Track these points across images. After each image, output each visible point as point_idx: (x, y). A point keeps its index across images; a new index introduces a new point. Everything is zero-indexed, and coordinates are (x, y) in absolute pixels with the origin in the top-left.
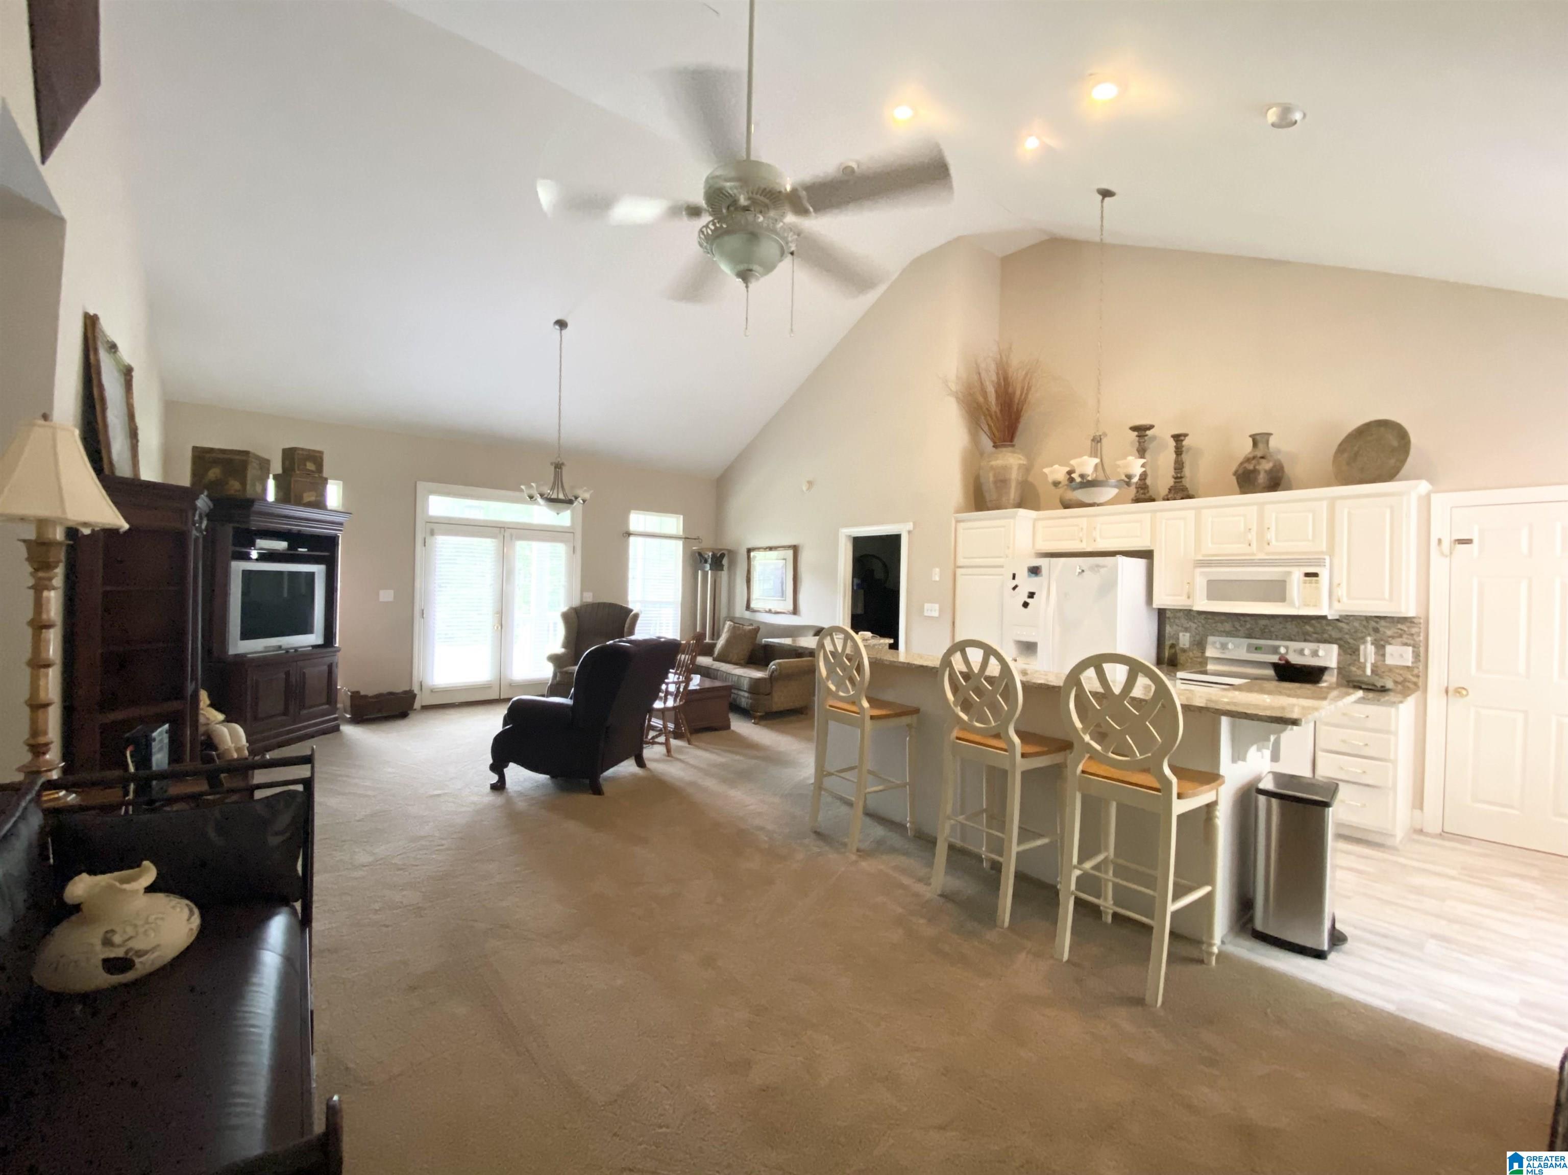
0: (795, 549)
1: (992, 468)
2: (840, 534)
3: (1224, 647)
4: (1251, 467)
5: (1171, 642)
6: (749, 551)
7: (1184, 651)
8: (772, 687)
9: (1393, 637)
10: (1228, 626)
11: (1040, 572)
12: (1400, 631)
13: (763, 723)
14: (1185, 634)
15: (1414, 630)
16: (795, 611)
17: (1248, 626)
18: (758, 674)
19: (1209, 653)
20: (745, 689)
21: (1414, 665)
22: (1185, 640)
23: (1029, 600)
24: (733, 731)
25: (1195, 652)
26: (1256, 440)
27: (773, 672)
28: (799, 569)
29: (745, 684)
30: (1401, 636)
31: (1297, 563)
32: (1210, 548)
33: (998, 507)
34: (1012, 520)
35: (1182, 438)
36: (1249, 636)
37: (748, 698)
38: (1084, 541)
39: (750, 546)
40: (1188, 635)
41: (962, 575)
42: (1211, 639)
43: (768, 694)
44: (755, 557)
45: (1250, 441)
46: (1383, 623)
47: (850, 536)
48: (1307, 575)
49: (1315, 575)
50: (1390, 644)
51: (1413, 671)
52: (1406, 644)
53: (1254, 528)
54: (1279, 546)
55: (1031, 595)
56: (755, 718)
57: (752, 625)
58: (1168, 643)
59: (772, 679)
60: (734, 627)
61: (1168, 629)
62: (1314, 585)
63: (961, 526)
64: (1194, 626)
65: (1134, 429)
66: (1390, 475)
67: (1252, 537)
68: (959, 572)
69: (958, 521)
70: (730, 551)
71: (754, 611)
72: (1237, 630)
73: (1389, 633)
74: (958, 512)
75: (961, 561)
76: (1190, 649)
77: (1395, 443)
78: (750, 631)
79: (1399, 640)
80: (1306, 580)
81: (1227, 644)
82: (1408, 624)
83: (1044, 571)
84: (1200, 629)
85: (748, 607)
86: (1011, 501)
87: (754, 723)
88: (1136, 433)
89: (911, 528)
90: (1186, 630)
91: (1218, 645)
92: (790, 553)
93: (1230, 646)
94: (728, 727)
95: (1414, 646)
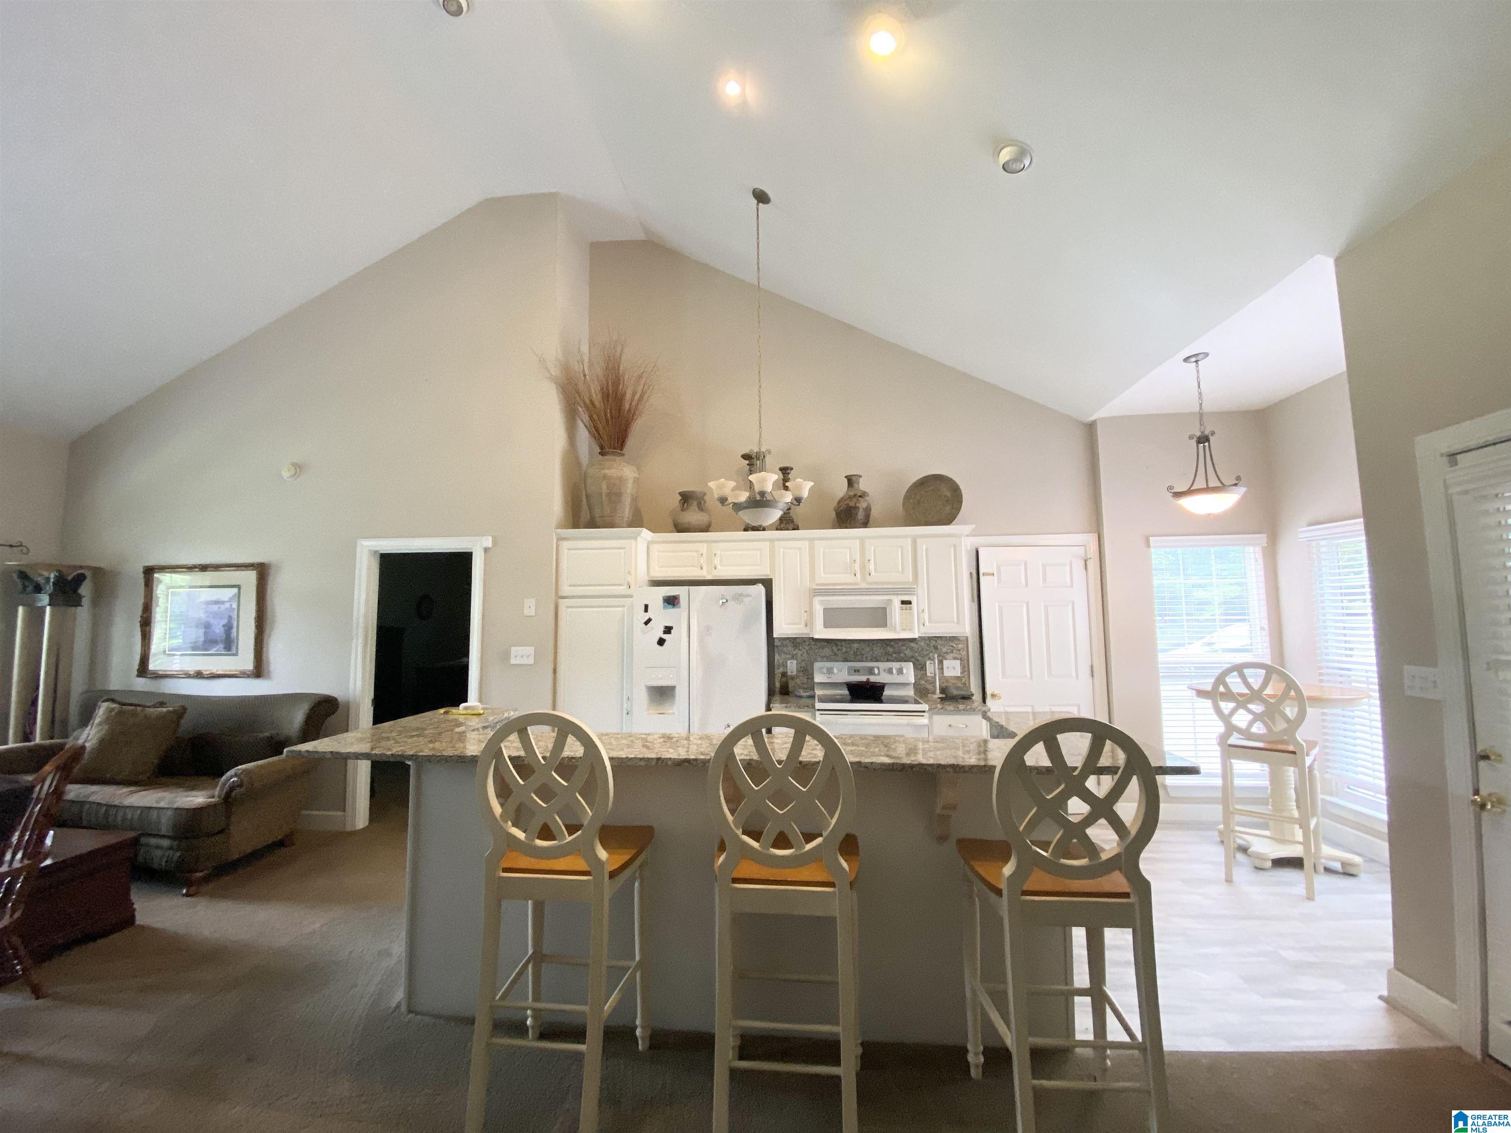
0: (262, 571)
1: (605, 477)
2: (358, 549)
3: (830, 671)
4: (852, 504)
5: (781, 670)
6: (149, 572)
7: (792, 678)
8: (228, 817)
9: (947, 653)
10: (827, 651)
11: (678, 603)
12: (951, 648)
13: (211, 886)
14: (792, 661)
15: (960, 646)
16: (259, 671)
17: (844, 650)
18: (197, 799)
19: (818, 678)
20: (164, 831)
21: (962, 675)
22: (792, 667)
23: (665, 636)
24: (142, 927)
25: (801, 678)
26: (851, 481)
27: (232, 789)
28: (269, 603)
29: (165, 824)
30: (952, 652)
31: (895, 592)
32: (824, 577)
33: (611, 525)
34: (633, 541)
35: (789, 471)
36: (846, 660)
37: (171, 848)
38: (705, 568)
39: (151, 563)
40: (795, 662)
41: (568, 607)
42: (817, 665)
43: (222, 831)
44: (160, 581)
45: (846, 480)
46: (940, 642)
47: (376, 552)
48: (903, 602)
49: (909, 603)
50: (946, 659)
51: (961, 680)
52: (955, 658)
53: (858, 561)
54: (878, 577)
55: (668, 630)
56: (188, 884)
57: (162, 704)
58: (778, 671)
59: (228, 800)
60: (120, 713)
61: (777, 657)
62: (908, 611)
63: (565, 544)
64: (800, 653)
65: (746, 457)
66: (948, 520)
67: (857, 567)
68: (563, 603)
69: (560, 539)
70: (98, 573)
71: (158, 676)
72: (836, 654)
73: (944, 650)
74: (558, 528)
75: (565, 590)
76: (797, 676)
77: (948, 494)
78: (162, 717)
79: (951, 655)
80: (902, 607)
81: (832, 668)
82: (957, 642)
83: (683, 601)
84: (805, 655)
85: (143, 670)
86: (625, 519)
87: (187, 895)
88: (747, 462)
89: (490, 545)
90: (793, 657)
91: (825, 671)
92: (251, 577)
93: (835, 671)
94: (130, 920)
95: (961, 659)
